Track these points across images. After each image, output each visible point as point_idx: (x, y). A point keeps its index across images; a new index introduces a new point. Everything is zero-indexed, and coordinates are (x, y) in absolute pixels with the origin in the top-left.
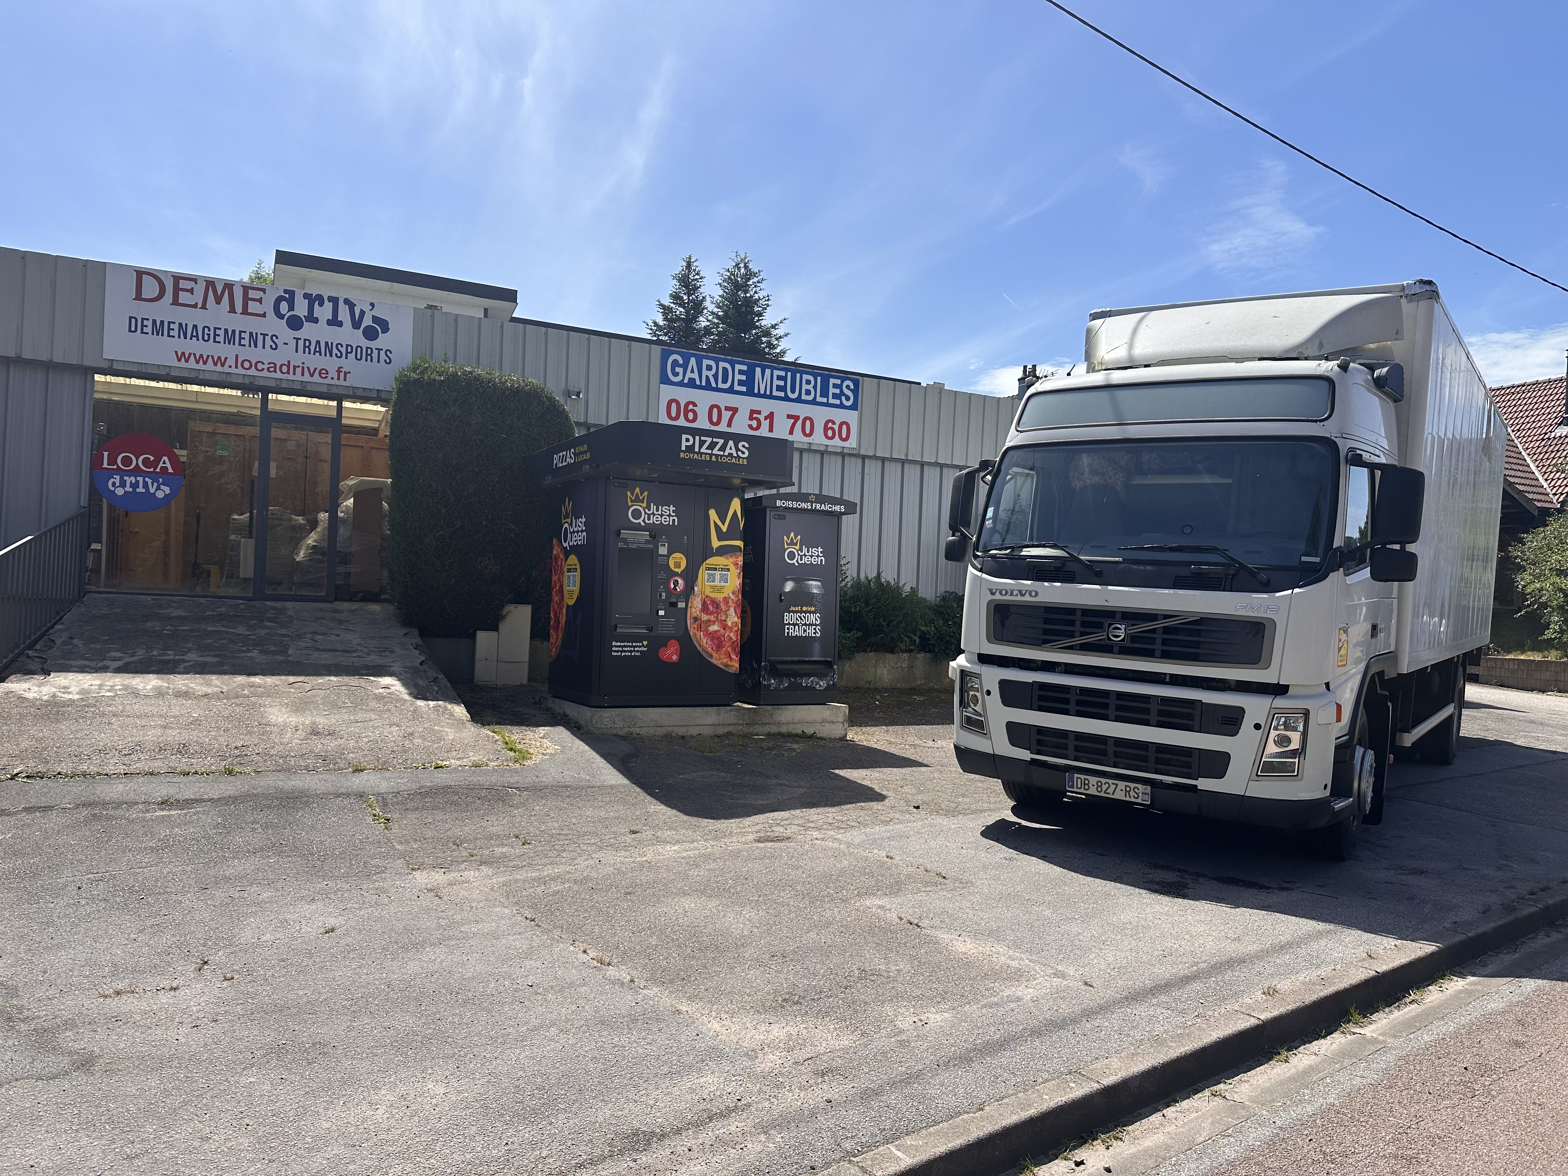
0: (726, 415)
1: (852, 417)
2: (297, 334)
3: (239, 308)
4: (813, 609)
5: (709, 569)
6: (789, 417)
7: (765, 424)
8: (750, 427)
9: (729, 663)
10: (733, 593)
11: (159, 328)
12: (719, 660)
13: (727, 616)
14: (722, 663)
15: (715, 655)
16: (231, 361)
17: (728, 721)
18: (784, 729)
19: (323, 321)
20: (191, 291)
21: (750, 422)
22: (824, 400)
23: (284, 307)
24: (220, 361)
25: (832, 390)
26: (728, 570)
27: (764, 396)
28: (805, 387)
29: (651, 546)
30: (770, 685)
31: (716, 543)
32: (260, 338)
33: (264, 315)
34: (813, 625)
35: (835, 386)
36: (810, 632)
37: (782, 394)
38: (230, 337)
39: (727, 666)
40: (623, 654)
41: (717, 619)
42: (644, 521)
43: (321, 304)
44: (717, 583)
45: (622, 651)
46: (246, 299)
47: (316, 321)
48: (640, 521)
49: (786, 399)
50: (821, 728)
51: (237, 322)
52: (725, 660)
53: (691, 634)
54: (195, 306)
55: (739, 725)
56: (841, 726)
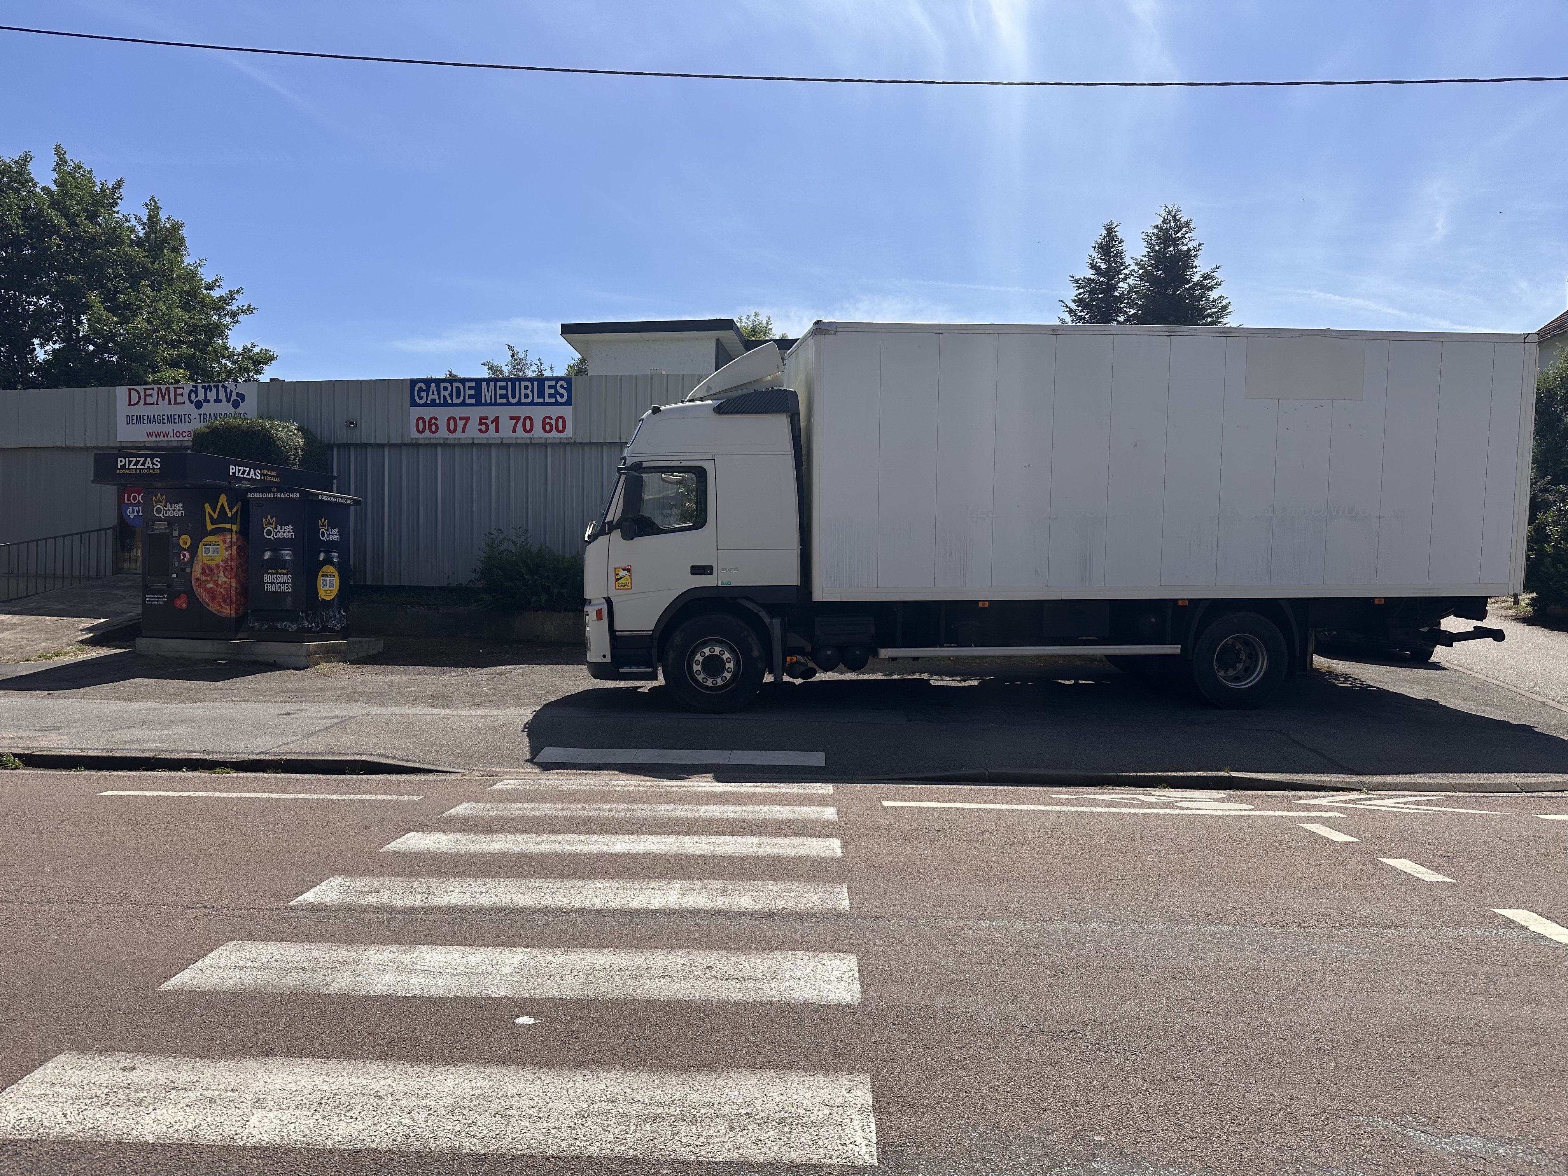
0: (461, 424)
1: (566, 412)
2: (200, 411)
3: (173, 402)
4: (286, 571)
5: (206, 545)
6: (512, 418)
7: (492, 427)
8: (480, 430)
9: (222, 610)
10: (223, 561)
11: (139, 420)
12: (213, 608)
13: (218, 577)
14: (215, 610)
15: (211, 604)
16: (171, 434)
18: (260, 659)
19: (212, 401)
20: (151, 395)
21: (480, 427)
22: (541, 400)
23: (193, 394)
24: (166, 434)
25: (548, 393)
26: (219, 545)
27: (491, 404)
28: (523, 392)
29: (168, 531)
31: (210, 527)
32: (183, 416)
33: (184, 403)
34: (285, 583)
35: (550, 387)
36: (284, 588)
37: (505, 401)
38: (170, 419)
41: (212, 579)
42: (163, 515)
43: (211, 390)
44: (211, 554)
45: (152, 601)
46: (176, 395)
47: (208, 401)
48: (161, 515)
49: (509, 404)
50: (287, 659)
51: (172, 410)
52: (217, 608)
53: (194, 589)
54: (153, 404)
56: (304, 659)
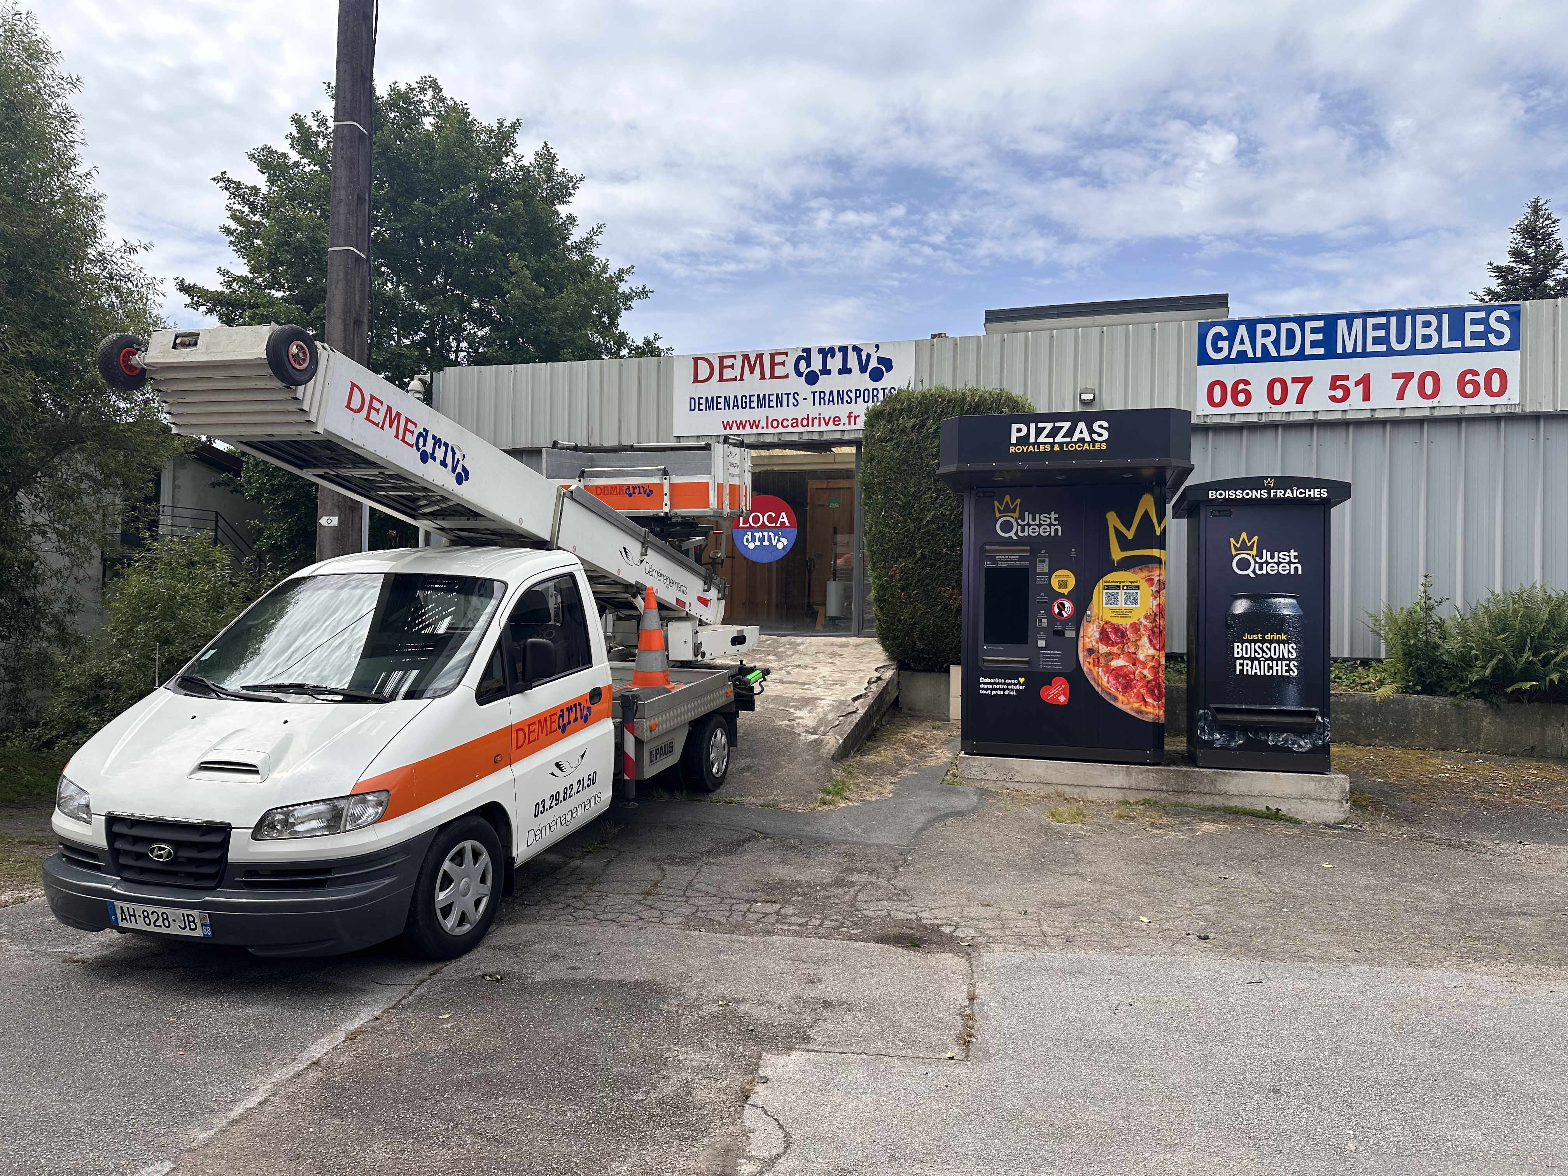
0: (1294, 389)
1: (1509, 361)
2: (814, 388)
3: (767, 374)
4: (1284, 637)
5: (1108, 588)
6: (1395, 376)
7: (1357, 392)
8: (1333, 399)
9: (1143, 708)
10: (1146, 617)
11: (710, 404)
12: (1127, 703)
13: (1137, 647)
14: (1132, 709)
15: (1120, 697)
16: (763, 423)
17: (1144, 785)
18: (1235, 803)
19: (835, 372)
20: (732, 367)
21: (1332, 393)
22: (1458, 344)
23: (803, 364)
24: (755, 424)
25: (1469, 329)
26: (1138, 587)
27: (1354, 355)
28: (1420, 331)
29: (1027, 563)
30: (1213, 742)
31: (1117, 554)
32: (785, 397)
33: (787, 376)
34: (1283, 659)
35: (1474, 322)
36: (1280, 669)
37: (1383, 348)
38: (763, 401)
39: (1140, 712)
40: (994, 692)
41: (1123, 650)
42: (1016, 534)
43: (833, 357)
44: (1121, 604)
45: (992, 690)
46: (773, 364)
47: (828, 372)
48: (1012, 534)
49: (1391, 352)
50: (1299, 806)
51: (769, 387)
52: (1137, 705)
53: (1085, 669)
54: (735, 379)
55: (1162, 791)
56: (1337, 806)
